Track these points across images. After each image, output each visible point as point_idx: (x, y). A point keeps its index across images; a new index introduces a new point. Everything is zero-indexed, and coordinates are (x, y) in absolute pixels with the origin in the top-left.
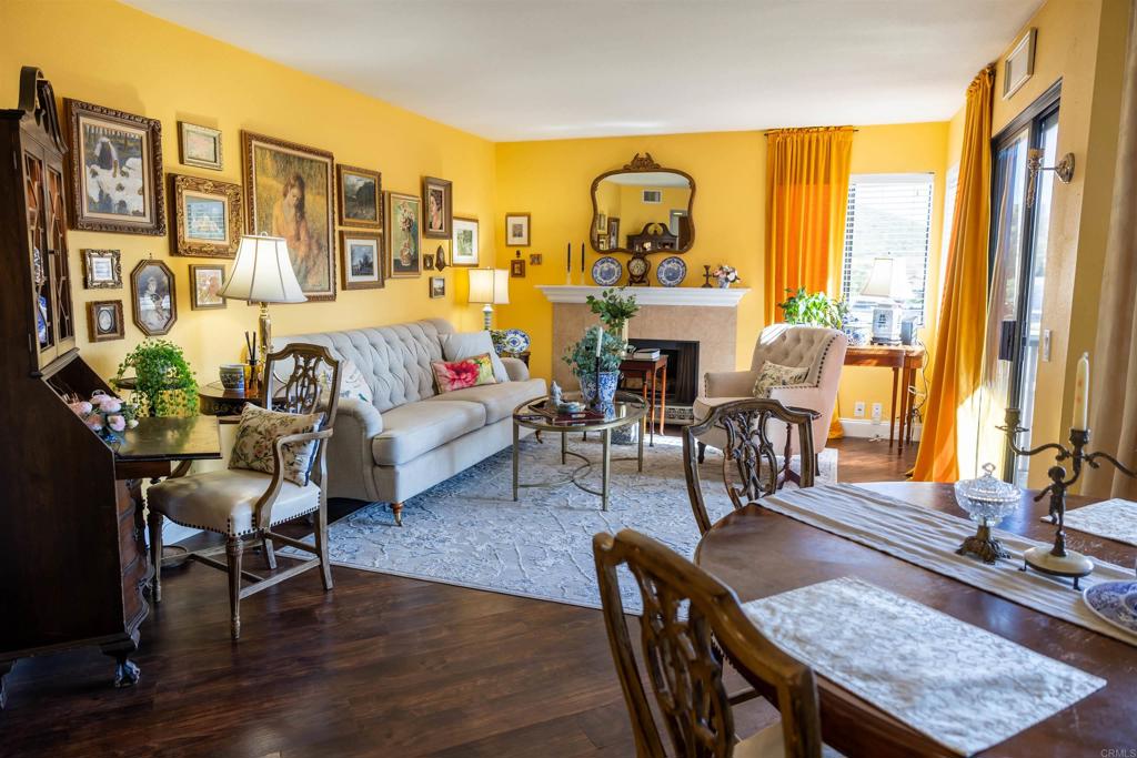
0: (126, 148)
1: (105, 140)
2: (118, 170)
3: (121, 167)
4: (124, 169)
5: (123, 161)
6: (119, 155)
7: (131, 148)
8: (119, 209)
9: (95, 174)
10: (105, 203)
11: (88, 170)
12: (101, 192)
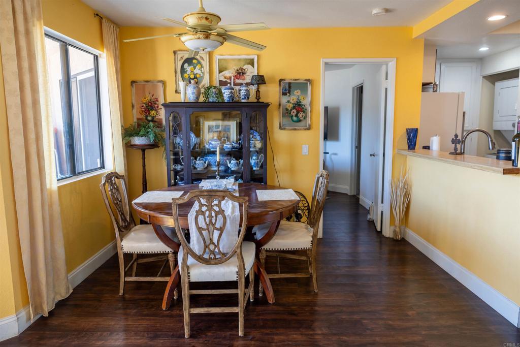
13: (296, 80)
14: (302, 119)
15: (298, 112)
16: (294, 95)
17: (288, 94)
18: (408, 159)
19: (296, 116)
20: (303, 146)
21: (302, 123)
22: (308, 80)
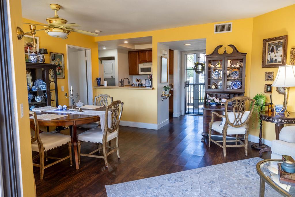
0: (278, 46)
1: (273, 45)
2: (276, 52)
3: (276, 51)
4: (277, 51)
5: (277, 49)
6: (276, 48)
7: (280, 45)
8: (275, 61)
9: (270, 54)
10: (272, 61)
11: (268, 54)
12: (271, 58)
13: (57, 53)
14: (61, 73)
15: (59, 70)
16: (57, 61)
17: (54, 60)
18: (97, 90)
19: (58, 72)
20: (62, 87)
21: (61, 75)
22: (63, 54)
